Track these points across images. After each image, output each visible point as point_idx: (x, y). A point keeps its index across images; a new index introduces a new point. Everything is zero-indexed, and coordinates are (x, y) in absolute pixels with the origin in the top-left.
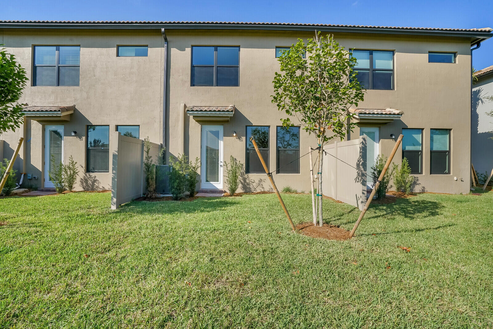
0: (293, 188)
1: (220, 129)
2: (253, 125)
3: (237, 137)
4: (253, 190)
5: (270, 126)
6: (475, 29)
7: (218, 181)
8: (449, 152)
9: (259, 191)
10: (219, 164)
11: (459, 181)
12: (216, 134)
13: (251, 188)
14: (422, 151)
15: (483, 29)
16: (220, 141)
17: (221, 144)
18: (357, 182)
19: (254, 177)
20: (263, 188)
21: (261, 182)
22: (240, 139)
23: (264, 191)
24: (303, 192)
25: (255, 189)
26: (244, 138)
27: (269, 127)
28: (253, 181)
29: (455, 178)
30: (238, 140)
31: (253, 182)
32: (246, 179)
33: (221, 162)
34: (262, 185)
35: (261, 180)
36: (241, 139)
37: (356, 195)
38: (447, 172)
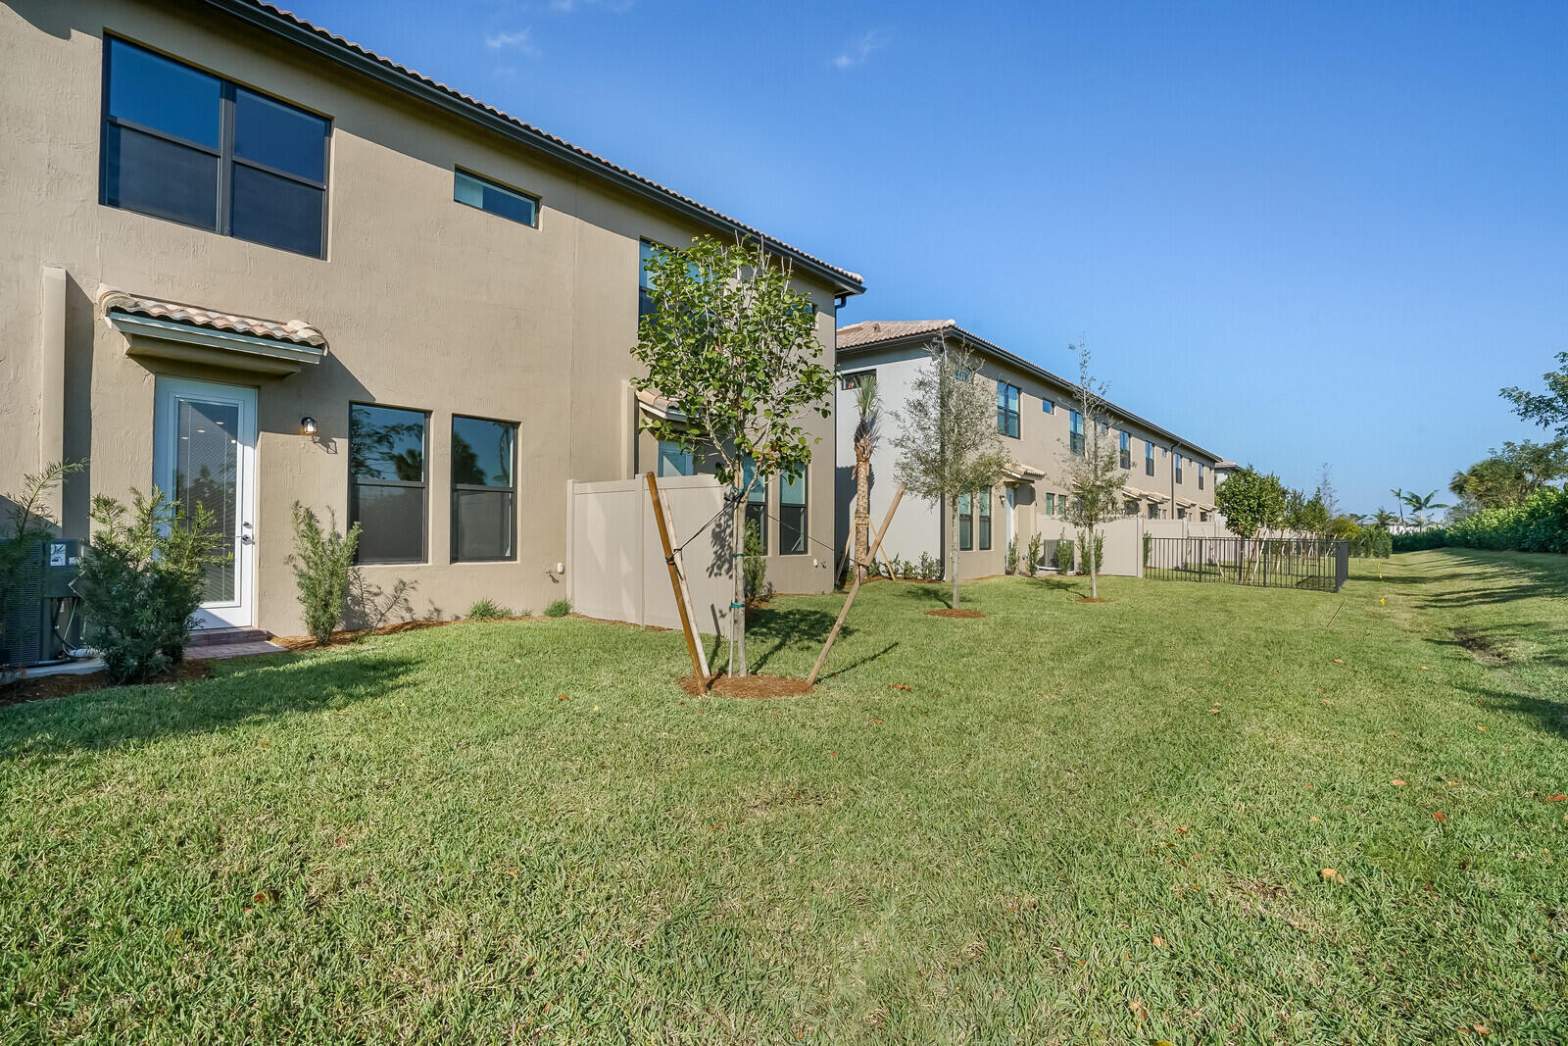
0: (500, 604)
1: (244, 401)
2: (376, 402)
3: (317, 439)
4: (373, 618)
5: (430, 412)
6: (840, 270)
7: (233, 598)
8: (805, 507)
9: (398, 622)
10: (238, 533)
11: (820, 566)
12: (227, 418)
13: (367, 615)
14: (765, 505)
15: (850, 274)
16: (239, 447)
17: (248, 459)
18: (716, 575)
19: (377, 577)
20: (410, 610)
21: (401, 591)
22: (328, 447)
23: (414, 621)
24: (527, 615)
25: (382, 615)
26: (342, 444)
27: (427, 413)
28: (376, 590)
29: (815, 563)
30: (319, 449)
31: (376, 595)
32: (352, 583)
33: (247, 524)
34: (406, 600)
35: (404, 584)
36: (332, 445)
37: (712, 606)
38: (803, 550)
